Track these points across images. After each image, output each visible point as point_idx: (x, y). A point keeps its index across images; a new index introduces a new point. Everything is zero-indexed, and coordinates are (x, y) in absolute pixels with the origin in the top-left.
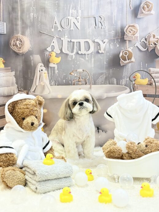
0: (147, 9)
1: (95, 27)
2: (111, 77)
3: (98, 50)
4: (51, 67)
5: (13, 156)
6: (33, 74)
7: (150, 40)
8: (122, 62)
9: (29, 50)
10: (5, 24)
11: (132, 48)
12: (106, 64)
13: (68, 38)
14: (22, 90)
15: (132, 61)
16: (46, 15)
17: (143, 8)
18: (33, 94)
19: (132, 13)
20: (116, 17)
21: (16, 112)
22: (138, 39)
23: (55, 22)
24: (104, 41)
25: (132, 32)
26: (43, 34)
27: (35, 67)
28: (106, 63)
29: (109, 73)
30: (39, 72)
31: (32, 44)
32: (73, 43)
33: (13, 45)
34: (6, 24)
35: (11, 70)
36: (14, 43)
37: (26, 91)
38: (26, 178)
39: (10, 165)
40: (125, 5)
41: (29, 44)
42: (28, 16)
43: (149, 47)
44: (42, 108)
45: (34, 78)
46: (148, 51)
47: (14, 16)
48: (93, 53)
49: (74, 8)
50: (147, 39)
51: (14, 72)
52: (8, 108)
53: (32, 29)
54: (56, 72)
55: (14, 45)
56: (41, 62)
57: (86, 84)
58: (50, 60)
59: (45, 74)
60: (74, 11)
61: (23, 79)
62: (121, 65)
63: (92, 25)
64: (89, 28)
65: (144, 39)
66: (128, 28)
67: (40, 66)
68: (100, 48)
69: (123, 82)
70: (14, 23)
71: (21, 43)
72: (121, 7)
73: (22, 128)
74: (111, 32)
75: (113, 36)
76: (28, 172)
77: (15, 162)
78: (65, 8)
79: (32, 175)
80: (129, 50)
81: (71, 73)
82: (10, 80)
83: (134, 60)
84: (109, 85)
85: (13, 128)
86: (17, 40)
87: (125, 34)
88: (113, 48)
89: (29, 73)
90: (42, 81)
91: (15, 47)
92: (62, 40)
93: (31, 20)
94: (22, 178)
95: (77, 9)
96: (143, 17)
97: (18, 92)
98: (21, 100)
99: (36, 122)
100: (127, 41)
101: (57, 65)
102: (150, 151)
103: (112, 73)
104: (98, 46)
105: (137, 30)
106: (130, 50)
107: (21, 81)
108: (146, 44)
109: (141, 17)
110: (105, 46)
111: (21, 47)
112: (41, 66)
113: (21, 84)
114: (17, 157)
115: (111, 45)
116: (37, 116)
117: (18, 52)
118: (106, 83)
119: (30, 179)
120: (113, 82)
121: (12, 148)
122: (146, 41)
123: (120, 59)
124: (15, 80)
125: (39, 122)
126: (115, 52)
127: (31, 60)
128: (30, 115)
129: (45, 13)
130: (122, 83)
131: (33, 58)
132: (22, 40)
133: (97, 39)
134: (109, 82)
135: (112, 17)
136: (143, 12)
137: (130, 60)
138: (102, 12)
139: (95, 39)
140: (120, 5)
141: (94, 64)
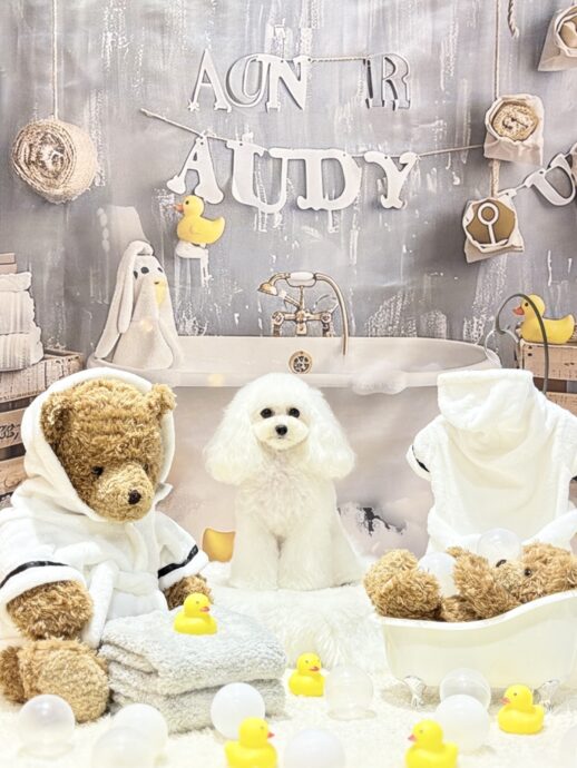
1: (367, 101)
2: (429, 308)
3: (378, 195)
4: (183, 260)
6: (107, 287)
8: (473, 249)
9: (94, 183)
11: (512, 192)
12: (405, 255)
13: (254, 143)
14: (60, 351)
15: (513, 246)
16: (167, 44)
17: (560, 33)
19: (519, 54)
20: (452, 64)
21: (71, 441)
22: (539, 157)
23: (205, 72)
24: (402, 161)
25: (514, 129)
26: (153, 123)
27: (117, 257)
28: (408, 250)
29: (419, 293)
30: (132, 276)
31: (105, 160)
32: (277, 162)
33: (28, 163)
35: (15, 267)
36: (30, 154)
37: (77, 354)
40: (491, 17)
41: (95, 159)
42: (90, 46)
47: (33, 43)
48: (355, 208)
49: (284, 20)
50: (574, 159)
51: (29, 274)
53: (107, 98)
54: (203, 279)
56: (144, 237)
57: (325, 331)
58: (179, 232)
59: (157, 289)
60: (282, 30)
61: (67, 306)
62: (469, 261)
63: (356, 91)
64: (343, 102)
65: (562, 156)
66: (499, 110)
68: (385, 185)
69: (475, 331)
70: (33, 69)
71: (60, 155)
72: (473, 25)
74: (433, 125)
75: (440, 141)
78: (248, 20)
80: (499, 200)
81: (266, 287)
82: (12, 309)
83: (522, 244)
84: (416, 339)
86: (44, 142)
87: (487, 136)
88: (438, 188)
89: (91, 278)
90: (144, 314)
91: (36, 172)
92: (233, 150)
93: (104, 60)
95: (294, 25)
96: (559, 69)
97: (44, 359)
100: (495, 162)
101: (207, 251)
103: (433, 290)
104: (379, 181)
105: (536, 119)
106: (506, 200)
107: (57, 312)
108: (569, 179)
109: (554, 69)
110: (405, 178)
111: (59, 173)
113: (57, 324)
115: (428, 176)
117: (46, 190)
118: (406, 330)
120: (436, 326)
122: (571, 165)
123: (466, 237)
124: (33, 308)
126: (446, 205)
127: (103, 228)
129: (163, 33)
130: (468, 333)
131: (109, 220)
132: (63, 141)
133: (372, 150)
134: (418, 328)
135: (438, 62)
136: (559, 51)
137: (504, 242)
138: (397, 42)
139: (365, 152)
140: (471, 16)
141: (359, 250)
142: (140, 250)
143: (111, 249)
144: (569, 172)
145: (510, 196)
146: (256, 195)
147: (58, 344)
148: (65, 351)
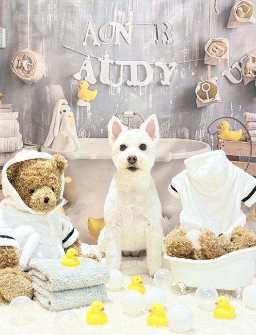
0: (243, 14)
1: (156, 41)
2: (181, 126)
3: (160, 80)
4: (80, 107)
5: (13, 251)
6: (49, 118)
7: (247, 66)
8: (200, 102)
9: (44, 75)
10: (4, 30)
12: (172, 104)
13: (110, 58)
14: (30, 144)
15: (216, 101)
16: (74, 17)
17: (236, 12)
18: (49, 150)
19: (219, 21)
20: (191, 26)
21: (20, 180)
22: (227, 64)
23: (89, 30)
24: (170, 66)
25: (217, 52)
26: (68, 51)
27: (53, 106)
28: (173, 102)
29: (177, 120)
30: (59, 113)
31: (48, 66)
32: (119, 67)
33: (17, 68)
34: (6, 31)
35: (12, 109)
36: (18, 64)
37: (36, 145)
38: (34, 287)
39: (7, 266)
40: (207, 6)
41: (44, 66)
42: (43, 19)
43: (245, 78)
44: (63, 175)
45: (50, 123)
46: (243, 83)
47: (20, 19)
48: (151, 85)
49: (122, 8)
50: (242, 64)
51: (18, 113)
52: (8, 173)
53: (49, 41)
54: (88, 115)
56: (64, 97)
58: (79, 96)
59: (70, 118)
60: (121, 12)
61: (33, 126)
62: (198, 107)
63: (151, 37)
64: (146, 42)
65: (238, 63)
66: (211, 44)
68: (163, 75)
69: (200, 136)
70: (20, 29)
71: (30, 64)
72: (200, 9)
73: (29, 206)
74: (183, 51)
75: (186, 57)
76: (37, 277)
77: (16, 261)
78: (107, 8)
79: (43, 282)
80: (211, 81)
82: (11, 127)
83: (220, 99)
84: (176, 139)
85: (13, 206)
86: (24, 59)
87: (206, 55)
88: (185, 77)
89: (43, 115)
90: (64, 129)
91: (20, 71)
92: (100, 62)
93: (48, 25)
94: (27, 287)
95: (126, 10)
96: (236, 27)
97: (23, 147)
98: (29, 161)
99: (53, 197)
100: (209, 66)
102: (236, 248)
103: (183, 119)
104: (161, 74)
105: (226, 48)
106: (213, 81)
107: (30, 128)
108: (240, 73)
109: (234, 27)
110: (171, 73)
111: (30, 72)
112: (63, 104)
113: (29, 133)
114: (20, 252)
115: (181, 72)
116: (54, 187)
117: (24, 78)
118: (172, 135)
119: (41, 288)
120: (184, 134)
121: (12, 238)
122: (241, 66)
123: (196, 97)
124: (19, 126)
125: (58, 197)
126: (189, 84)
127: (47, 94)
128: (43, 186)
129: (72, 14)
130: (198, 137)
131: (50, 90)
132: (31, 58)
133: (158, 61)
134: (177, 134)
135: (185, 25)
136: (236, 20)
137: (213, 99)
138: (168, 17)
139: (155, 62)
140: (199, 5)
141: (152, 102)
142: (63, 103)
143: (51, 102)
144: (240, 70)
145: (215, 79)
146: (110, 79)
147: (29, 141)
148: (32, 144)
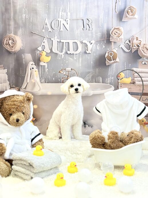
0: (131, 14)
1: (83, 29)
2: (98, 76)
3: (86, 50)
4: (41, 65)
5: (2, 146)
6: (24, 72)
7: (133, 42)
8: (108, 62)
9: (21, 48)
11: (117, 49)
13: (58, 38)
14: (14, 87)
15: (117, 61)
16: (37, 17)
17: (127, 12)
18: (25, 90)
19: (118, 17)
20: (102, 20)
21: (4, 108)
22: (122, 41)
23: (46, 23)
24: (91, 42)
25: (117, 35)
26: (34, 34)
27: (26, 65)
28: (93, 63)
29: (95, 72)
30: (30, 69)
31: (23, 43)
32: (62, 43)
35: (3, 68)
36: (6, 42)
37: (18, 88)
40: (111, 9)
41: (21, 43)
42: (20, 17)
43: (132, 49)
46: (131, 52)
47: (7, 17)
48: (80, 53)
49: (64, 11)
51: (7, 69)
53: (24, 29)
54: (46, 70)
55: (6, 44)
60: (63, 13)
61: (15, 77)
62: (107, 65)
63: (80, 27)
64: (77, 29)
65: (128, 41)
66: (113, 30)
67: (31, 65)
68: (87, 48)
70: (7, 23)
71: (13, 42)
72: (107, 11)
74: (98, 34)
75: (100, 38)
78: (56, 11)
80: (114, 51)
81: (61, 72)
82: (3, 78)
83: (119, 61)
84: (95, 83)
86: (10, 39)
87: (111, 36)
88: (99, 48)
89: (21, 70)
90: (33, 78)
91: (8, 46)
92: (52, 41)
93: (23, 20)
95: (66, 12)
96: (127, 20)
100: (112, 42)
101: (47, 64)
103: (98, 72)
105: (121, 32)
107: (13, 78)
108: (129, 46)
109: (126, 21)
110: (92, 46)
111: (13, 46)
113: (13, 81)
115: (97, 46)
116: (24, 112)
117: (10, 50)
118: (92, 81)
120: (99, 80)
122: (130, 42)
123: (106, 59)
124: (7, 77)
126: (102, 52)
127: (23, 59)
129: (36, 14)
130: (107, 82)
131: (25, 57)
132: (14, 39)
133: (84, 40)
134: (95, 81)
135: (99, 20)
136: (127, 16)
137: (115, 60)
138: (90, 15)
139: (82, 40)
140: (106, 9)
141: (81, 63)
143: (25, 63)
144: (130, 44)
146: (58, 50)
147: (13, 85)
148: (15, 87)
